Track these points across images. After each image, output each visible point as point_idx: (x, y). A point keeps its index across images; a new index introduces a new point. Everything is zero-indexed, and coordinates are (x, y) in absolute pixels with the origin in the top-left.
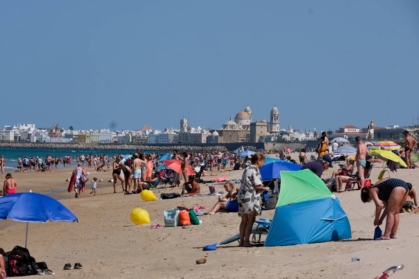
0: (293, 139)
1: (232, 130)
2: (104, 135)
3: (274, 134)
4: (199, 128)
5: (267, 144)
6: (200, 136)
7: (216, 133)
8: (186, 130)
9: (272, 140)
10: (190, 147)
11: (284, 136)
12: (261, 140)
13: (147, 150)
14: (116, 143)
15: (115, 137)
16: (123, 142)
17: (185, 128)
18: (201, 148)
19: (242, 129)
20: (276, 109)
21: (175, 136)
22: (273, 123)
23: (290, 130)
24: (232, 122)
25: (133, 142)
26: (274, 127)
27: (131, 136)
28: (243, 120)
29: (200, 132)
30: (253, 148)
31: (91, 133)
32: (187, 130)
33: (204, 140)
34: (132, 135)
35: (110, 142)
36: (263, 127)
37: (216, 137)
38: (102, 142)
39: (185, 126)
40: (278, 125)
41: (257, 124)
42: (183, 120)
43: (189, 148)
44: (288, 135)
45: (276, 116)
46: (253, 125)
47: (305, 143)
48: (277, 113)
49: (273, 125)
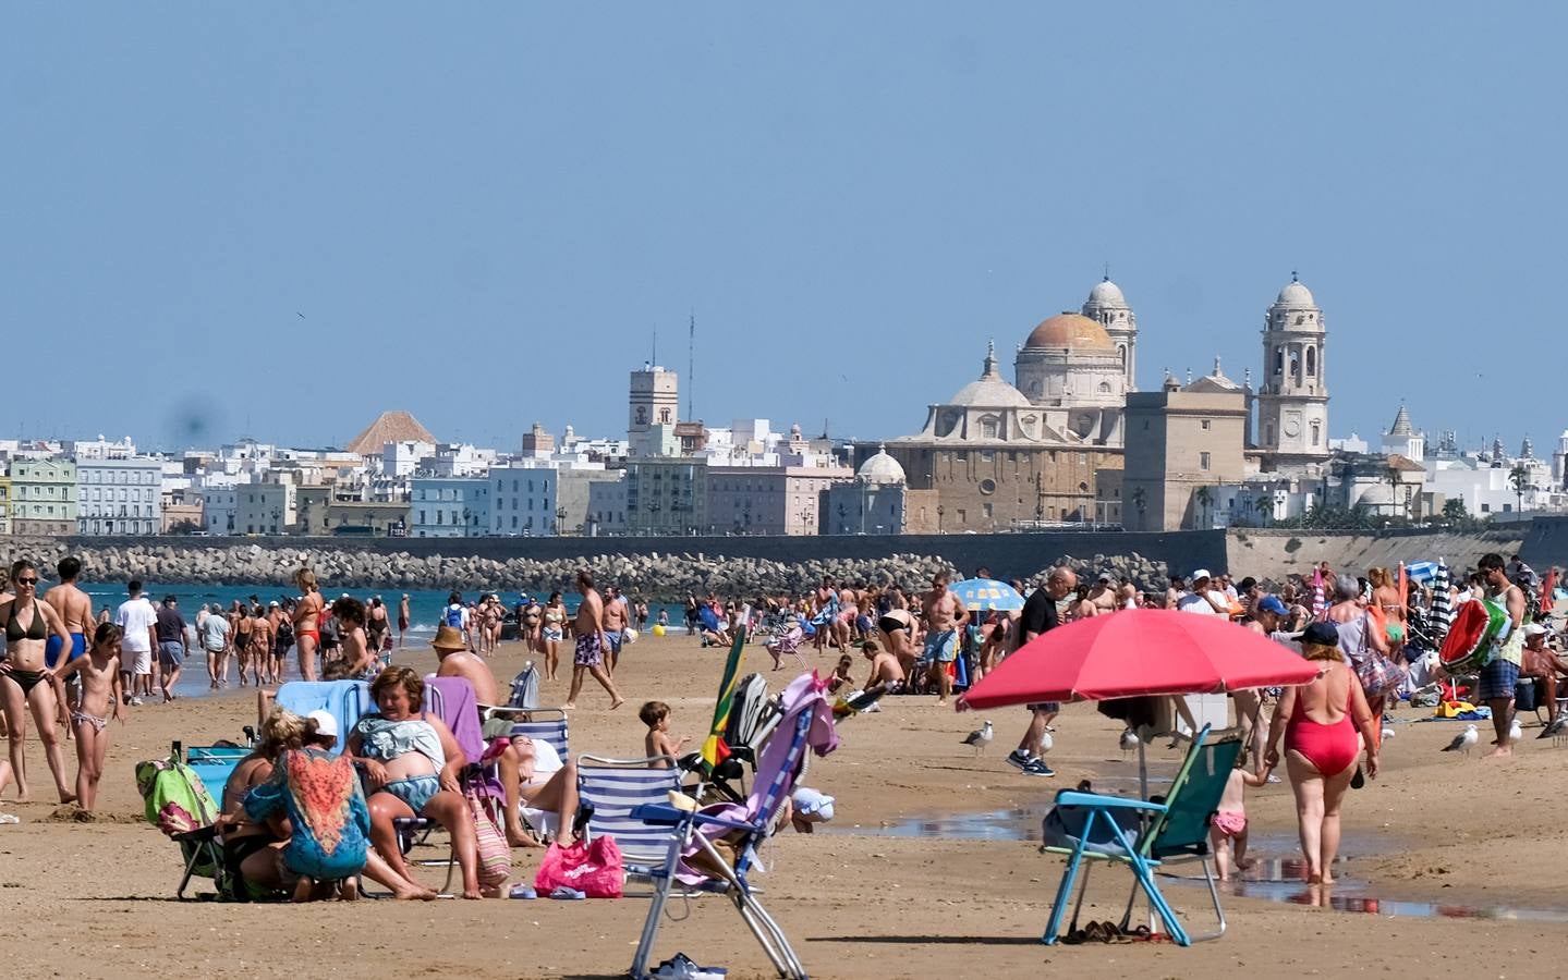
0: (1425, 506)
1: (998, 441)
2: (106, 476)
3: (1292, 473)
4: (762, 428)
5: (1242, 538)
6: (771, 484)
7: (886, 469)
8: (671, 446)
9: (1281, 512)
10: (703, 564)
11: (1361, 488)
12: (1199, 511)
13: (404, 584)
14: (184, 535)
15: (178, 495)
16: (240, 528)
17: (668, 431)
18: (781, 567)
19: (1069, 438)
20: (1300, 296)
21: (598, 489)
22: (1284, 394)
23: (1403, 442)
24: (999, 392)
25: (306, 530)
26: (1287, 421)
27: (291, 488)
28: (1071, 376)
29: (770, 460)
30: (1147, 567)
31: (16, 467)
32: (677, 444)
33: (800, 515)
34: (297, 477)
35: (143, 529)
36: (1215, 423)
37: (890, 493)
38: (91, 527)
39: (665, 414)
40: (1315, 411)
41: (1174, 400)
42: (651, 375)
43: (697, 571)
44: (1393, 475)
45: (1300, 346)
46: (1146, 412)
47: (1509, 532)
48: (1310, 326)
49: (1284, 408)
